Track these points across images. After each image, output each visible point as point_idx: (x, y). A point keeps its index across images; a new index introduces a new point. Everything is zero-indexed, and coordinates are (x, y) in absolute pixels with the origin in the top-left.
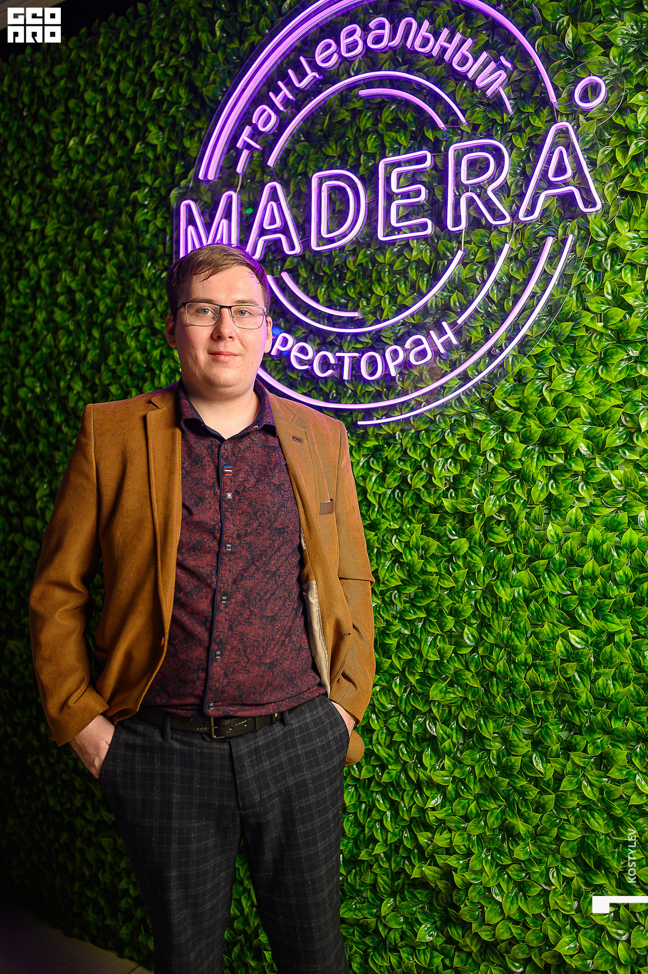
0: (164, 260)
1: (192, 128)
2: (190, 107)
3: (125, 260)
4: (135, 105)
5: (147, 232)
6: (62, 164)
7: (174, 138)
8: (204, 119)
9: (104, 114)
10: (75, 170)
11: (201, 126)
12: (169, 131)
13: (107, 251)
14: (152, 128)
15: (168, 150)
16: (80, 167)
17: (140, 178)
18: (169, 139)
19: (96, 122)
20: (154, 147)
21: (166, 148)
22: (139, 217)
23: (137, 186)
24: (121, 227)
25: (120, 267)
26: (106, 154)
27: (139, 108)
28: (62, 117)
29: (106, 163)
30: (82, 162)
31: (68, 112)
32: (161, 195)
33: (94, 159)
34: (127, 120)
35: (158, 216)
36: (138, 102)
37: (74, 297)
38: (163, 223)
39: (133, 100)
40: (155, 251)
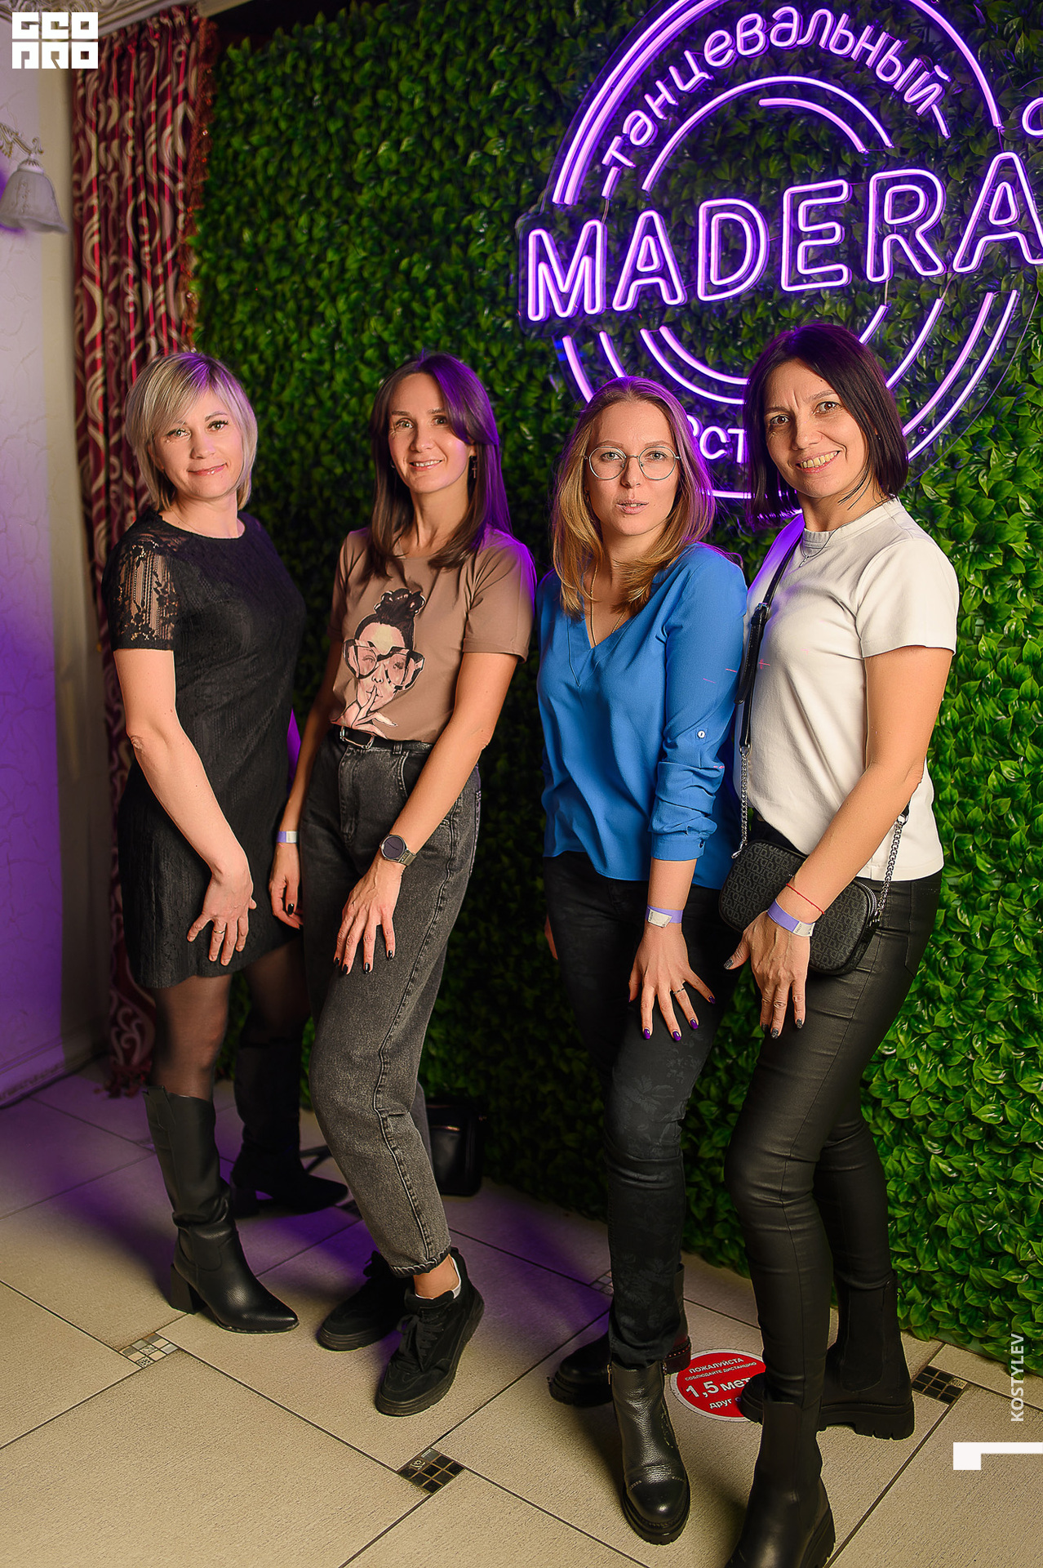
0: (506, 306)
1: (544, 135)
2: (540, 107)
3: (456, 306)
4: (467, 100)
5: (484, 268)
6: (368, 175)
7: (519, 146)
8: (559, 123)
9: (426, 110)
10: (386, 184)
11: (555, 134)
12: (514, 138)
13: (431, 292)
14: (490, 132)
15: (513, 163)
16: (394, 179)
17: (475, 197)
18: (514, 149)
19: (415, 120)
20: (495, 157)
21: (509, 158)
22: (474, 250)
23: (472, 208)
24: (449, 263)
25: (448, 313)
26: (428, 164)
27: (472, 104)
28: (367, 112)
29: (430, 177)
30: (397, 172)
31: (376, 105)
32: (502, 221)
33: (411, 169)
34: (457, 120)
35: (500, 248)
36: (471, 98)
37: (387, 350)
38: (504, 257)
39: (466, 95)
40: (494, 294)
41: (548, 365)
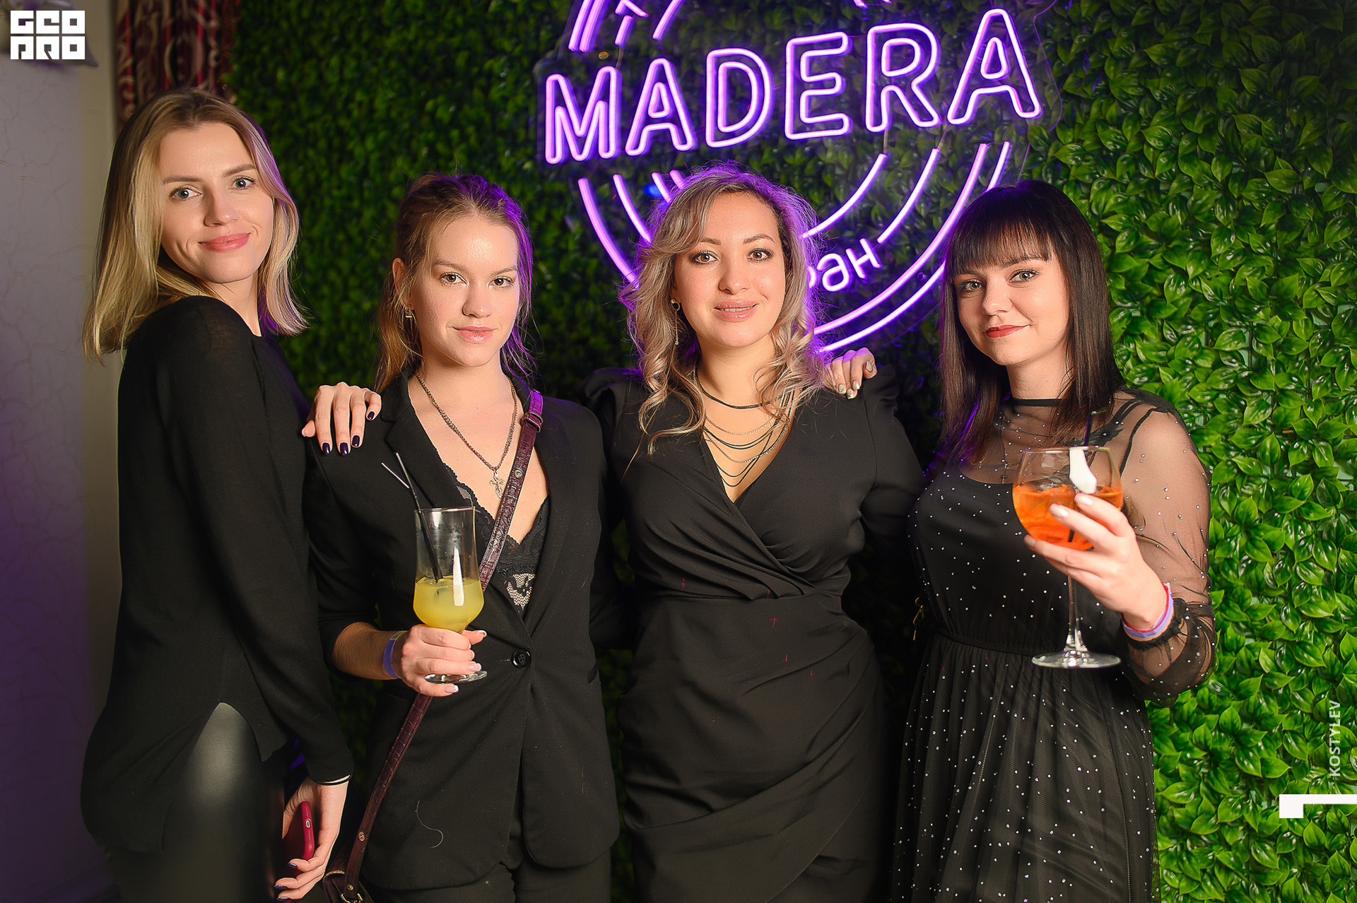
0: (526, 148)
3: (478, 147)
6: (395, 19)
10: (413, 28)
13: (455, 134)
15: (532, 10)
16: (420, 23)
17: (496, 42)
22: (495, 94)
23: (494, 53)
24: (472, 106)
29: (453, 22)
30: (422, 17)
32: (521, 66)
35: (520, 92)
38: (524, 100)
40: (515, 136)
41: (566, 206)
